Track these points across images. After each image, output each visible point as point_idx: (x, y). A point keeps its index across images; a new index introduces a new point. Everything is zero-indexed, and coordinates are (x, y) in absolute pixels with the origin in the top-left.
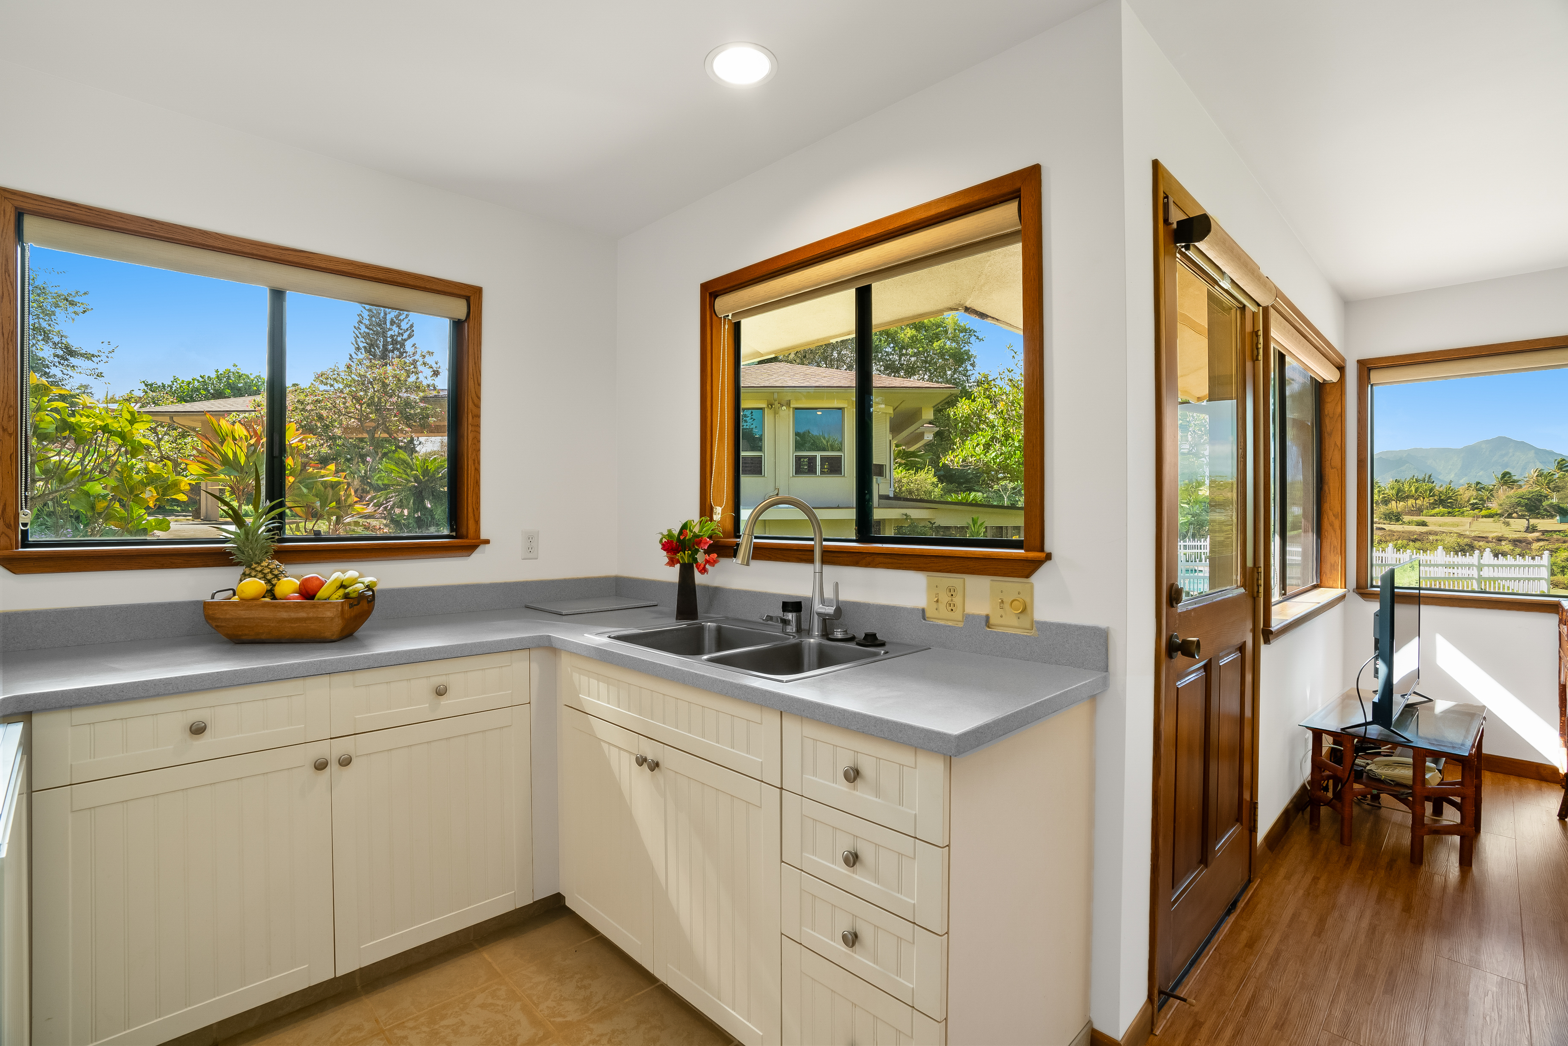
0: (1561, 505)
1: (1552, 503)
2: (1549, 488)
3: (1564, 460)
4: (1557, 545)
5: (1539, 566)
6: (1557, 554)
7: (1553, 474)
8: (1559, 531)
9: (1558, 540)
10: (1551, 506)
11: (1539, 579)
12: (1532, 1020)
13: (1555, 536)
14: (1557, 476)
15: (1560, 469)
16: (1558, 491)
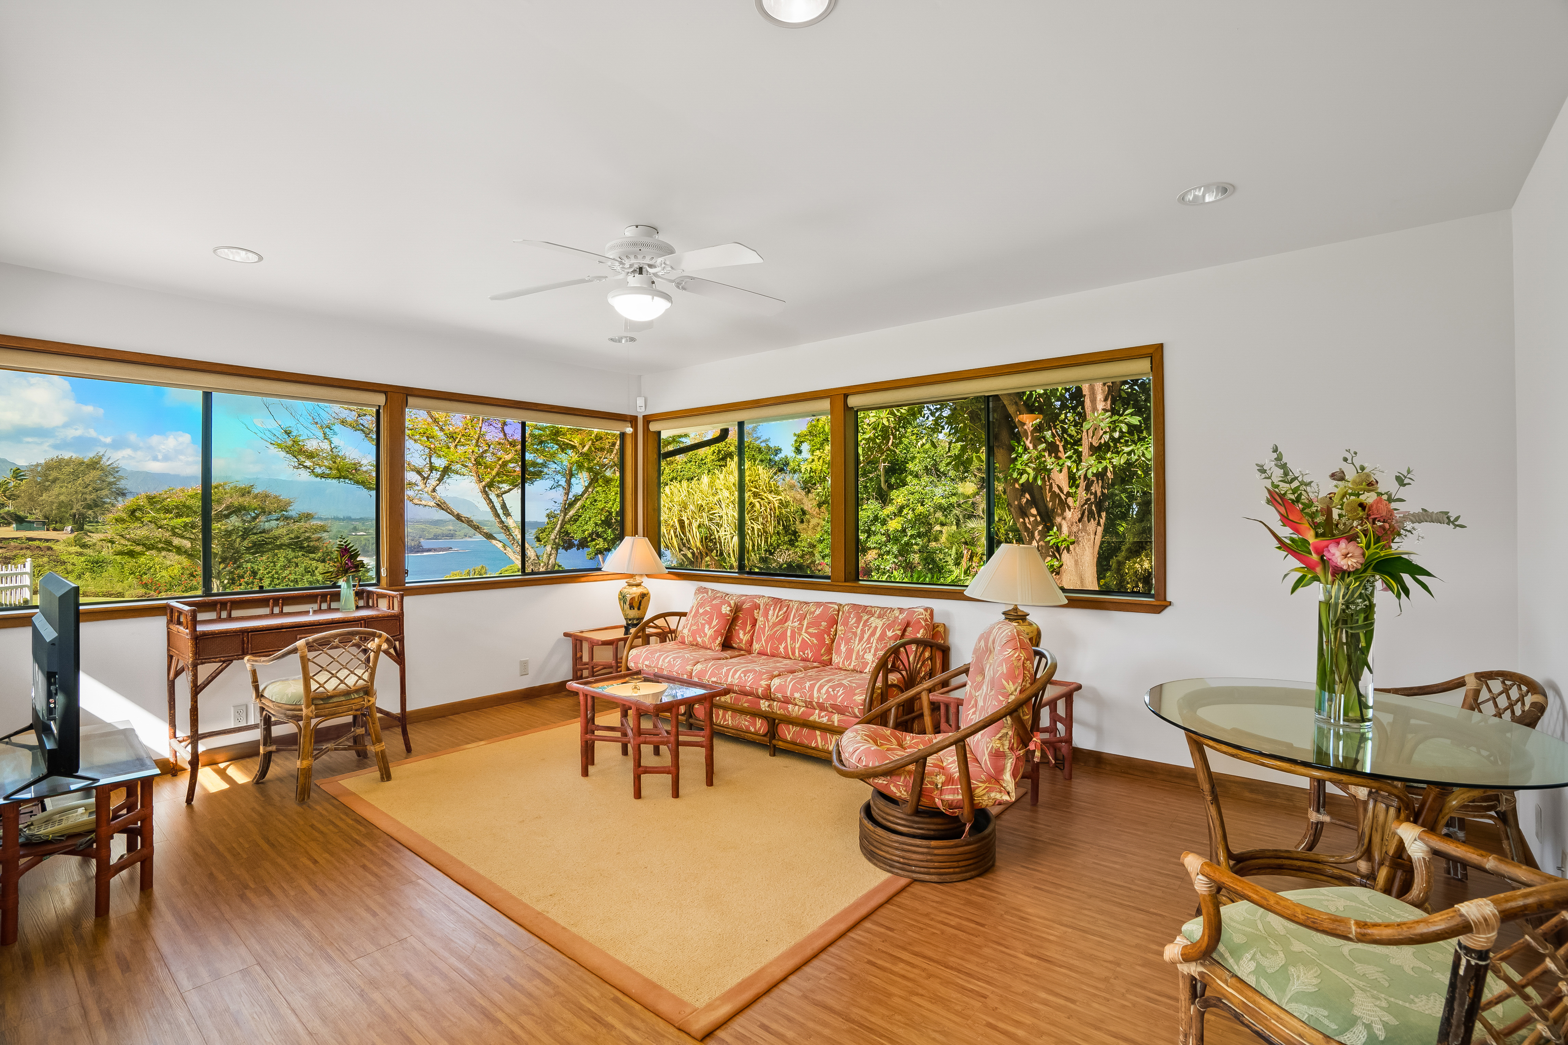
0: (18, 513)
1: (9, 511)
2: (5, 496)
3: (19, 469)
4: (14, 553)
5: (22, 574)
6: (15, 561)
7: (8, 483)
8: (16, 539)
9: (15, 547)
10: (8, 513)
11: (22, 587)
12: (281, 989)
13: (12, 544)
14: (13, 484)
15: (16, 478)
16: (14, 499)
